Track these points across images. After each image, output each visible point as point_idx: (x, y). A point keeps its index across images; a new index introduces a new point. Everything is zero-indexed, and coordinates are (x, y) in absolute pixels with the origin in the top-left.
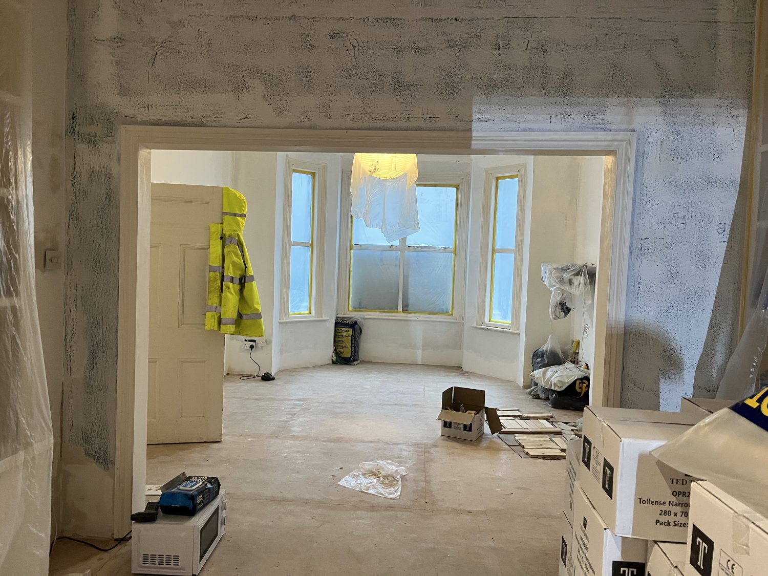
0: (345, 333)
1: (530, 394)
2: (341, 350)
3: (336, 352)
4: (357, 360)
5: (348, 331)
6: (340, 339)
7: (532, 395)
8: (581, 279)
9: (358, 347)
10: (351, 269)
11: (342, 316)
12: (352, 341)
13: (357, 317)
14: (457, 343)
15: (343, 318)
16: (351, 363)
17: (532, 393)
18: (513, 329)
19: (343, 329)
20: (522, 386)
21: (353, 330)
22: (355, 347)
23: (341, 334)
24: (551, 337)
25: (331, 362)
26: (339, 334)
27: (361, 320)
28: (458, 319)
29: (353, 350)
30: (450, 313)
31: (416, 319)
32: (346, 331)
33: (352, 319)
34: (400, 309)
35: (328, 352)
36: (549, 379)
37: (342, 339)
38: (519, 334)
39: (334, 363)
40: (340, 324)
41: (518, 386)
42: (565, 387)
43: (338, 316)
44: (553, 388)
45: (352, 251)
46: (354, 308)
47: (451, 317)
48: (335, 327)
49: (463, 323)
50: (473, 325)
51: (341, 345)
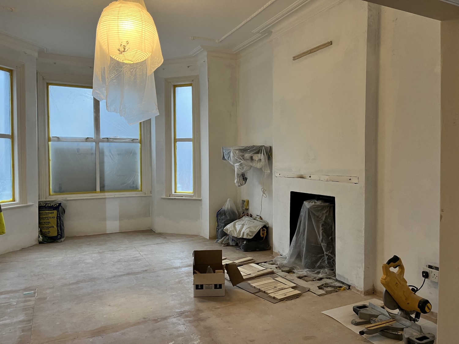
0: (50, 215)
1: (222, 243)
2: (47, 231)
3: (41, 232)
4: (63, 237)
5: (53, 213)
6: (45, 221)
7: (223, 244)
8: (262, 156)
9: (63, 226)
10: (50, 158)
11: (44, 200)
12: (57, 221)
13: (60, 199)
14: (147, 212)
15: (45, 202)
16: (58, 241)
17: (223, 242)
18: (196, 197)
19: (47, 211)
20: (208, 238)
21: (58, 211)
22: (60, 226)
23: (47, 216)
24: (229, 200)
25: (37, 243)
26: (44, 216)
27: (64, 202)
28: (146, 193)
29: (59, 229)
30: (140, 189)
31: (113, 197)
32: (51, 213)
33: (55, 202)
34: (98, 189)
35: (34, 233)
36: (240, 231)
37: (48, 221)
38: (201, 200)
39: (40, 243)
40: (43, 207)
41: (205, 239)
42: (254, 235)
43: (40, 200)
44: (245, 237)
45: (50, 143)
46: (55, 192)
47: (141, 192)
48: (39, 210)
49: (151, 196)
50: (162, 197)
51: (47, 226)
